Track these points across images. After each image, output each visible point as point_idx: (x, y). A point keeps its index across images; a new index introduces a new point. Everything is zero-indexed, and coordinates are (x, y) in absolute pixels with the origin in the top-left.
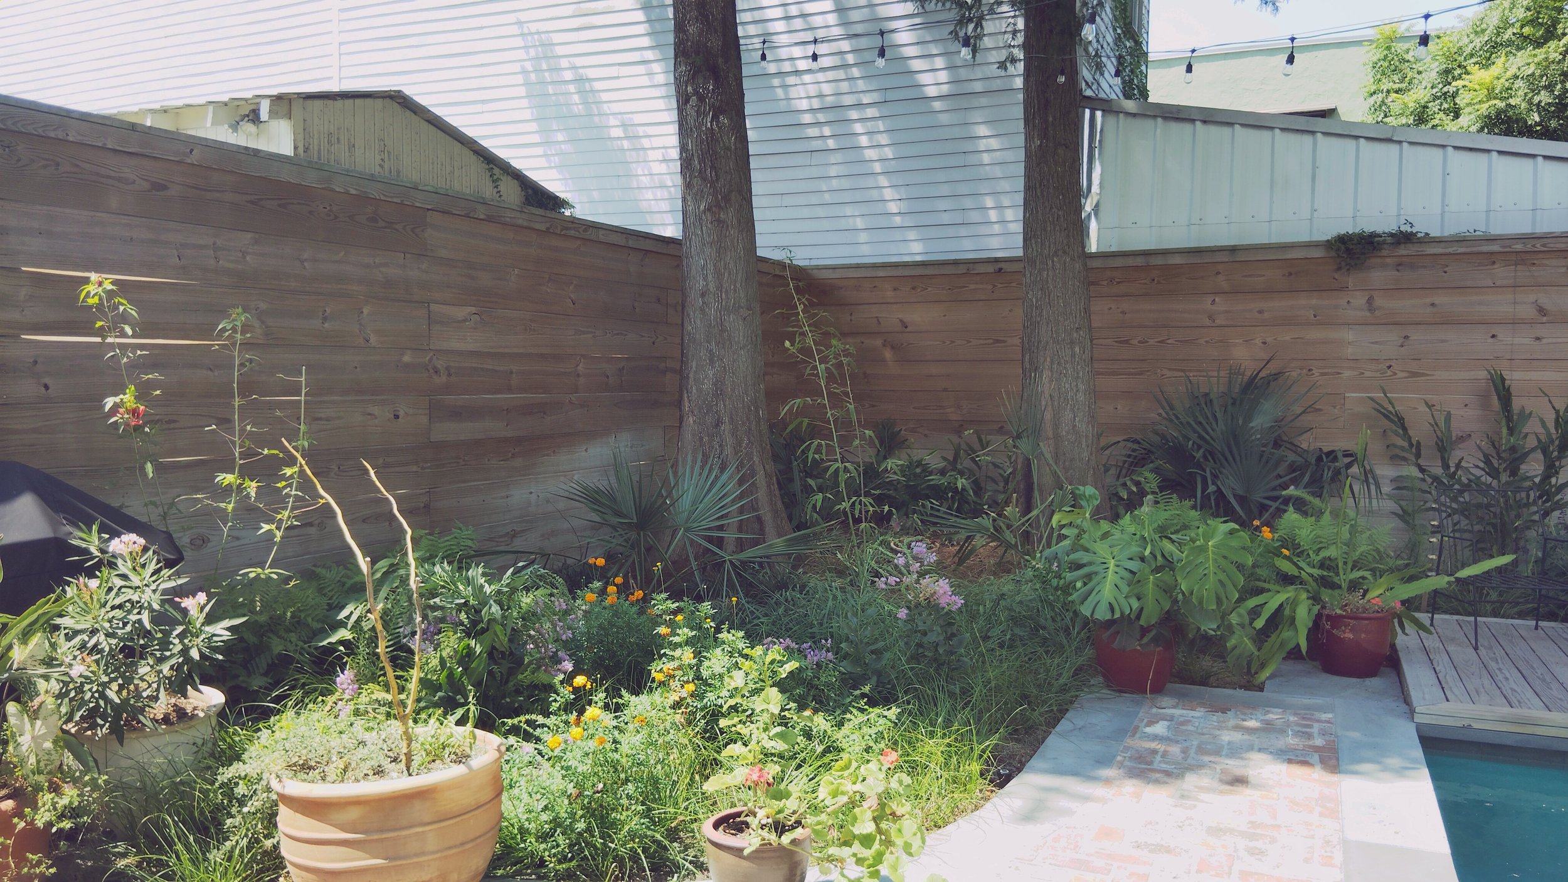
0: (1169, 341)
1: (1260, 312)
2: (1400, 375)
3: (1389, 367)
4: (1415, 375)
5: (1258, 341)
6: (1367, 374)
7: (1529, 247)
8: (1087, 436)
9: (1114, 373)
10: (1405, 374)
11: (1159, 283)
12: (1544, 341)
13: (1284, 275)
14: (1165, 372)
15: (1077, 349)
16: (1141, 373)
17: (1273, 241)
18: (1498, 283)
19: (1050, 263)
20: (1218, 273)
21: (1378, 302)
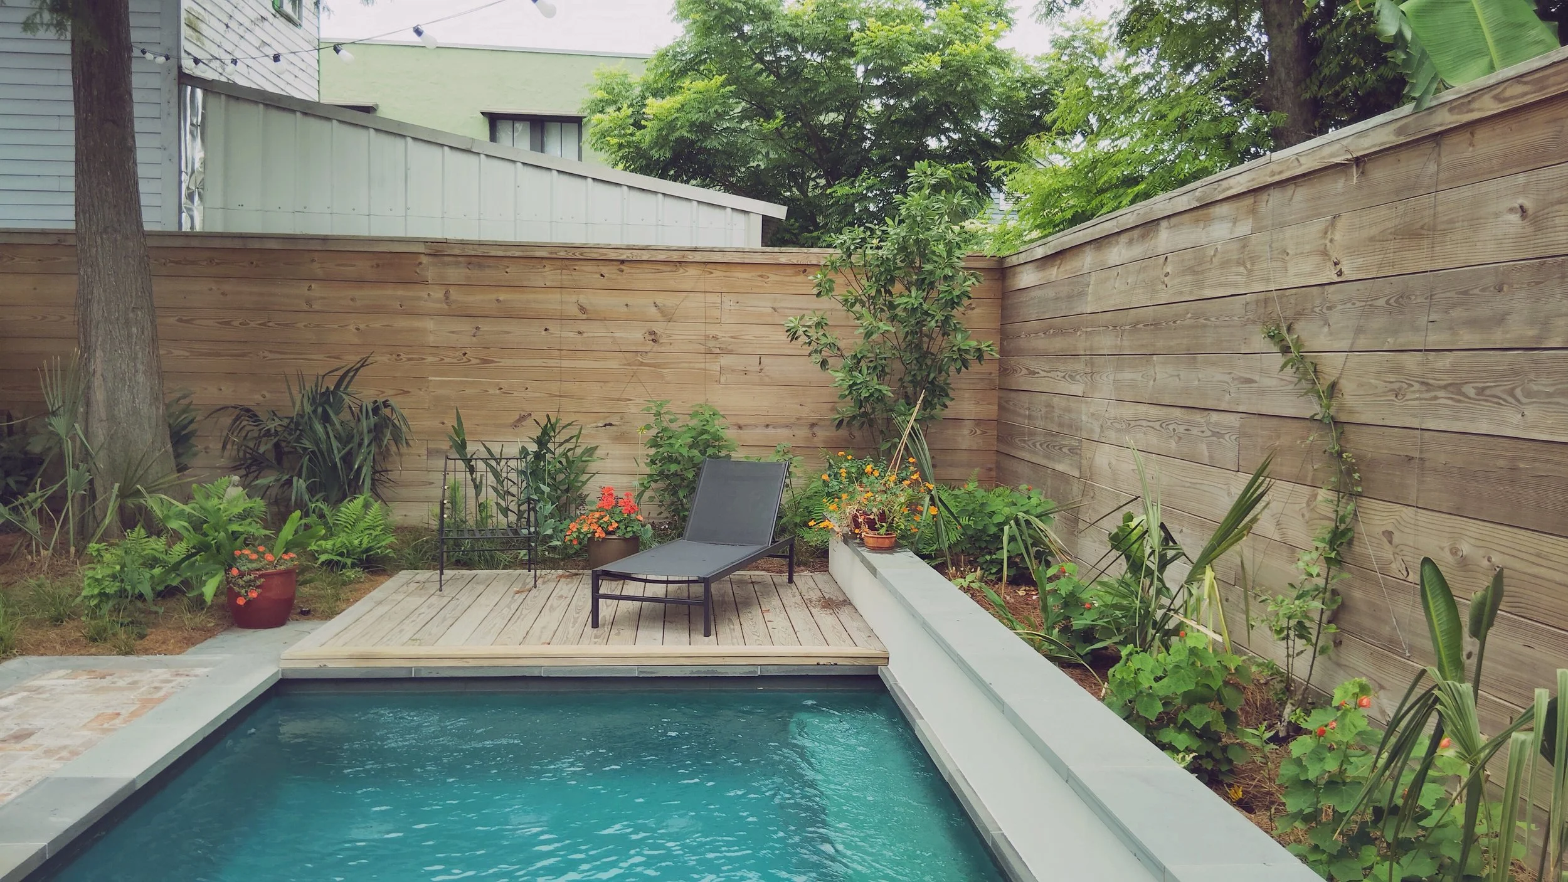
0: (270, 324)
1: (352, 300)
2: (474, 361)
3: (465, 354)
4: (485, 361)
5: (352, 328)
6: (447, 360)
7: (570, 255)
8: (149, 418)
9: (218, 355)
10: (478, 361)
11: (257, 266)
12: (585, 335)
13: (372, 267)
14: (267, 354)
15: (134, 330)
16: (243, 355)
17: (335, 234)
18: (548, 284)
19: (99, 240)
20: (313, 261)
21: (454, 294)
